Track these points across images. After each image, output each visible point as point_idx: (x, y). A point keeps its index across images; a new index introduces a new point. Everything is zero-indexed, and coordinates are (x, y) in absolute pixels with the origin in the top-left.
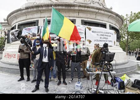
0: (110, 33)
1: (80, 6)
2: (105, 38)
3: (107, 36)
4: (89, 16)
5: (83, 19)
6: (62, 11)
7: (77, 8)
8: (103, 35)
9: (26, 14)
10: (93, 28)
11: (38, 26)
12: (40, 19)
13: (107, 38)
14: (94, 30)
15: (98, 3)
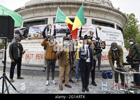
0: (119, 33)
1: (92, 5)
2: (114, 38)
3: (116, 35)
4: (99, 15)
5: (93, 18)
6: (73, 9)
7: (89, 7)
9: (34, 11)
10: (103, 28)
11: (47, 24)
12: (49, 17)
13: (116, 38)
14: (105, 30)
15: (108, 3)
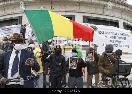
0: (125, 35)
2: (118, 41)
3: (121, 38)
4: (93, 10)
5: (85, 15)
6: (56, 3)
8: (114, 37)
9: (5, 8)
11: (21, 24)
12: (24, 14)
13: (121, 42)
14: (102, 31)
